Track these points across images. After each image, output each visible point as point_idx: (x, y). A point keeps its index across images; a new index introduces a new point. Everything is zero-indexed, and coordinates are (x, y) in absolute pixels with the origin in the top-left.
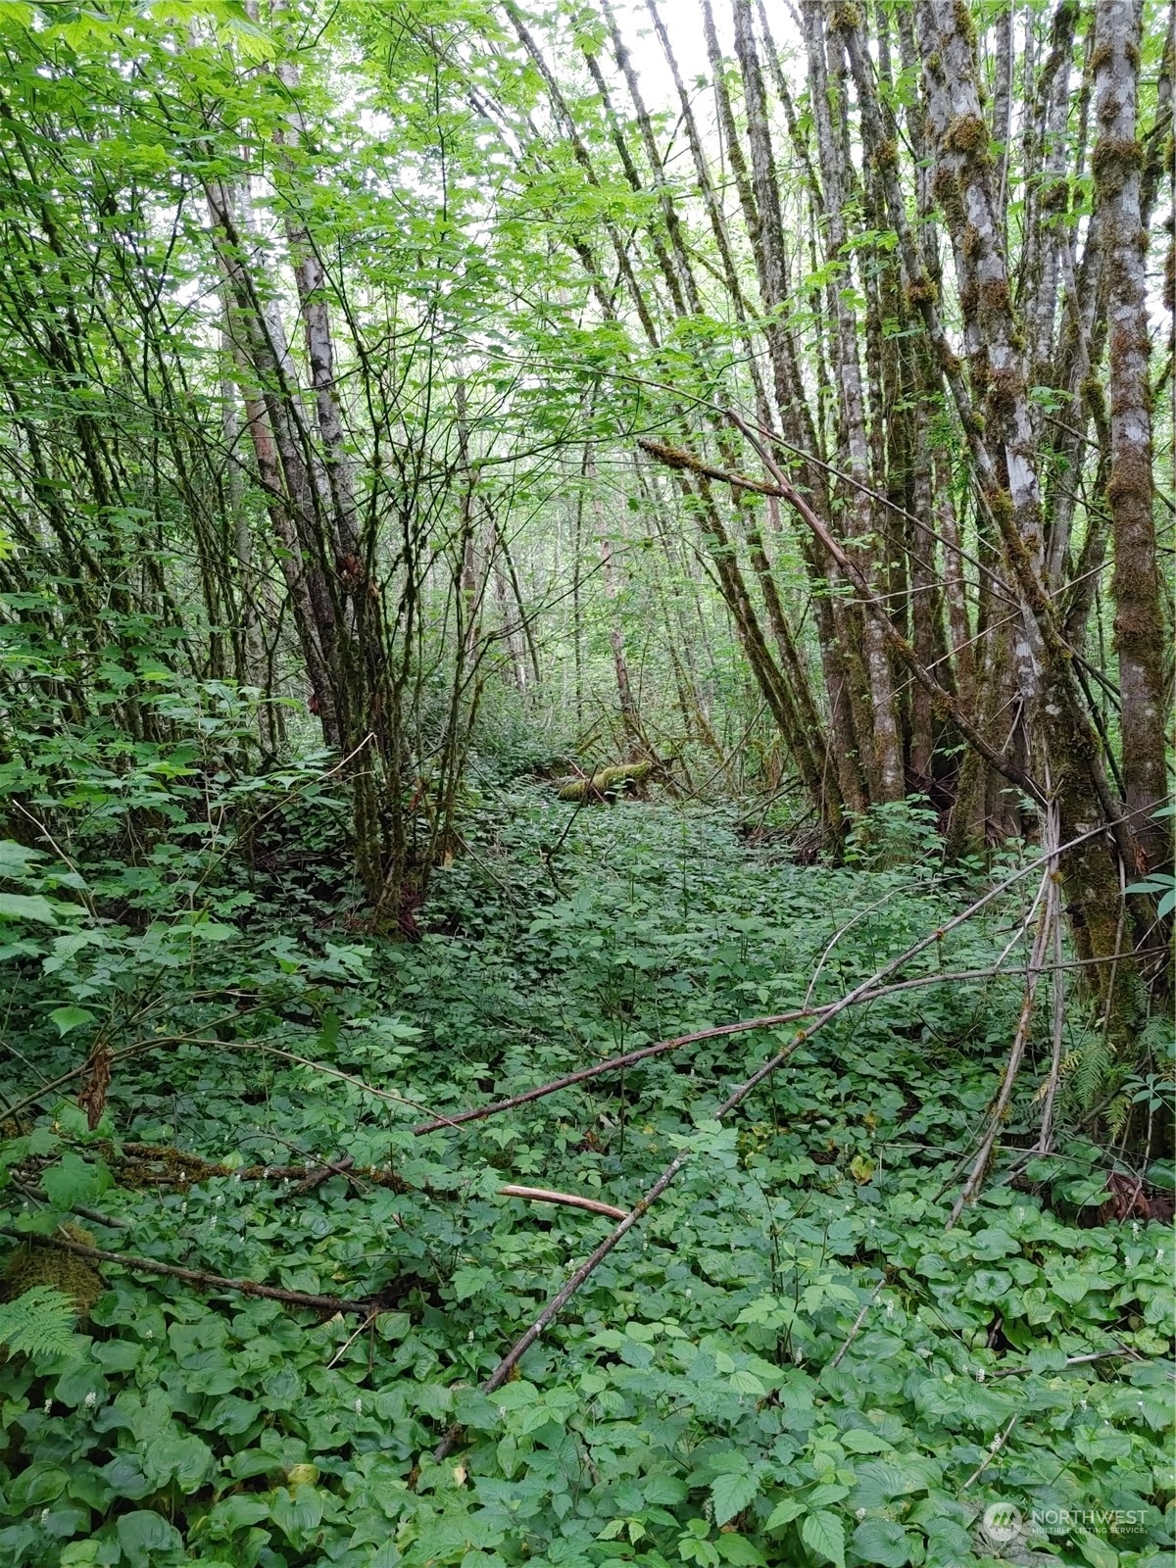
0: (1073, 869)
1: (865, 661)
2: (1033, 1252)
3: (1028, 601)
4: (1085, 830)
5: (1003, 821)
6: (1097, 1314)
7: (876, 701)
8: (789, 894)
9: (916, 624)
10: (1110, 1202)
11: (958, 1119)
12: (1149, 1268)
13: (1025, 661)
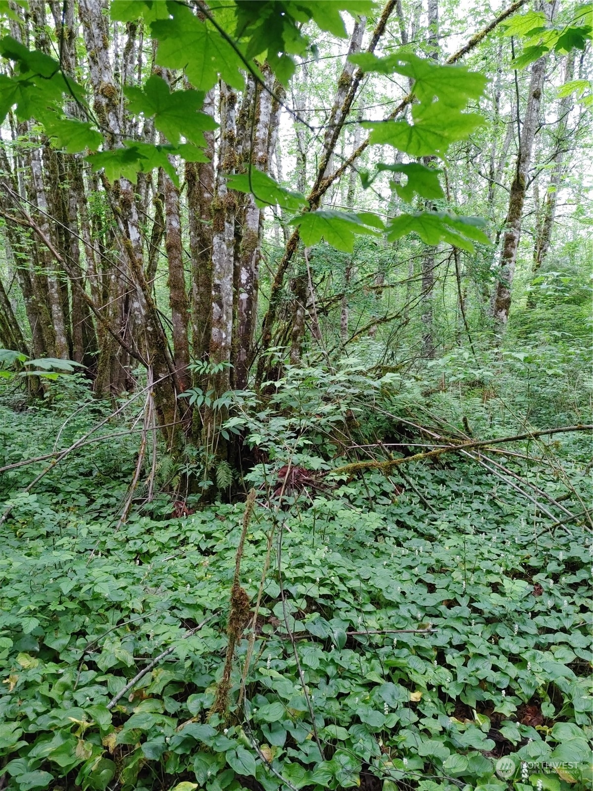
0: (159, 392)
1: (50, 309)
2: (149, 531)
3: (140, 285)
4: (162, 376)
5: (118, 385)
6: (172, 545)
7: (56, 328)
8: (14, 424)
9: (73, 293)
10: (175, 512)
11: (113, 500)
12: (190, 526)
13: (139, 310)
